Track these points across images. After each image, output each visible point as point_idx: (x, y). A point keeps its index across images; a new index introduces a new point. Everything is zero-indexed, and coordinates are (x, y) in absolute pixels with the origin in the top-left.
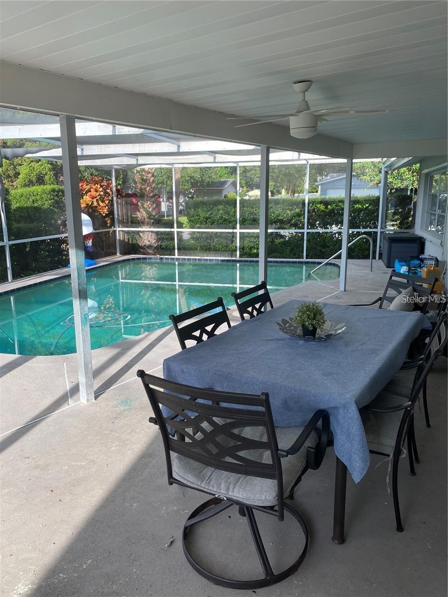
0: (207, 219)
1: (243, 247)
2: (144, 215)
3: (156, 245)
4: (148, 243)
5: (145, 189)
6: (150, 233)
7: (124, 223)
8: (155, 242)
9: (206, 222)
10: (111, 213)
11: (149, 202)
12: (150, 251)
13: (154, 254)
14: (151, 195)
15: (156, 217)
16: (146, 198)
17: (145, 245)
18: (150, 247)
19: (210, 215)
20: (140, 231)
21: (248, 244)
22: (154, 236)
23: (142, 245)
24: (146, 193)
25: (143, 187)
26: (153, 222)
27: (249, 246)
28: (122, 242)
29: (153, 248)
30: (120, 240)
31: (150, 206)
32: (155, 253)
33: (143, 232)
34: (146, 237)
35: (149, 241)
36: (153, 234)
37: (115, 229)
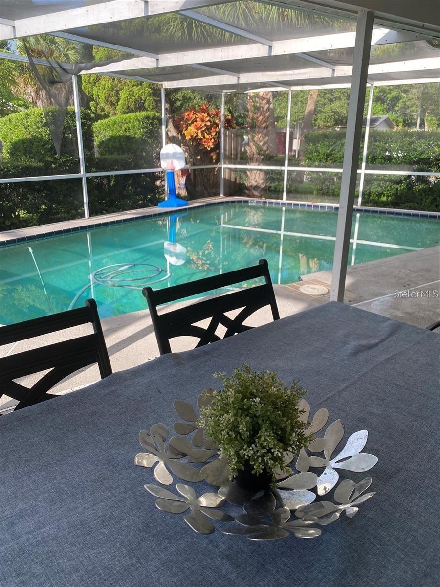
0: (328, 155)
1: (370, 193)
2: (253, 149)
3: (263, 186)
4: (254, 184)
5: (258, 118)
6: (258, 172)
7: (231, 159)
8: (262, 183)
9: (327, 159)
10: (217, 146)
11: (260, 135)
12: (256, 193)
13: (260, 197)
14: (264, 125)
15: (267, 152)
16: (257, 129)
17: (251, 186)
18: (256, 188)
19: (332, 150)
20: (247, 169)
21: (376, 190)
22: (262, 175)
23: (249, 185)
24: (258, 124)
25: (255, 116)
26: (263, 159)
27: (376, 191)
28: (228, 182)
29: (260, 190)
30: (225, 179)
31: (261, 139)
32: (261, 195)
33: (251, 170)
34: (253, 176)
35: (256, 181)
36: (261, 173)
37: (220, 166)
